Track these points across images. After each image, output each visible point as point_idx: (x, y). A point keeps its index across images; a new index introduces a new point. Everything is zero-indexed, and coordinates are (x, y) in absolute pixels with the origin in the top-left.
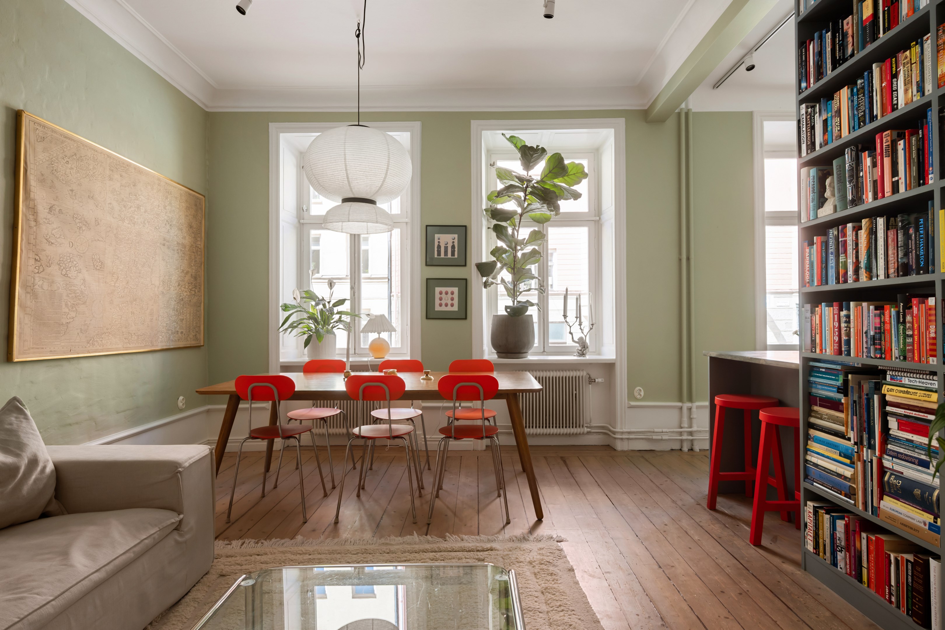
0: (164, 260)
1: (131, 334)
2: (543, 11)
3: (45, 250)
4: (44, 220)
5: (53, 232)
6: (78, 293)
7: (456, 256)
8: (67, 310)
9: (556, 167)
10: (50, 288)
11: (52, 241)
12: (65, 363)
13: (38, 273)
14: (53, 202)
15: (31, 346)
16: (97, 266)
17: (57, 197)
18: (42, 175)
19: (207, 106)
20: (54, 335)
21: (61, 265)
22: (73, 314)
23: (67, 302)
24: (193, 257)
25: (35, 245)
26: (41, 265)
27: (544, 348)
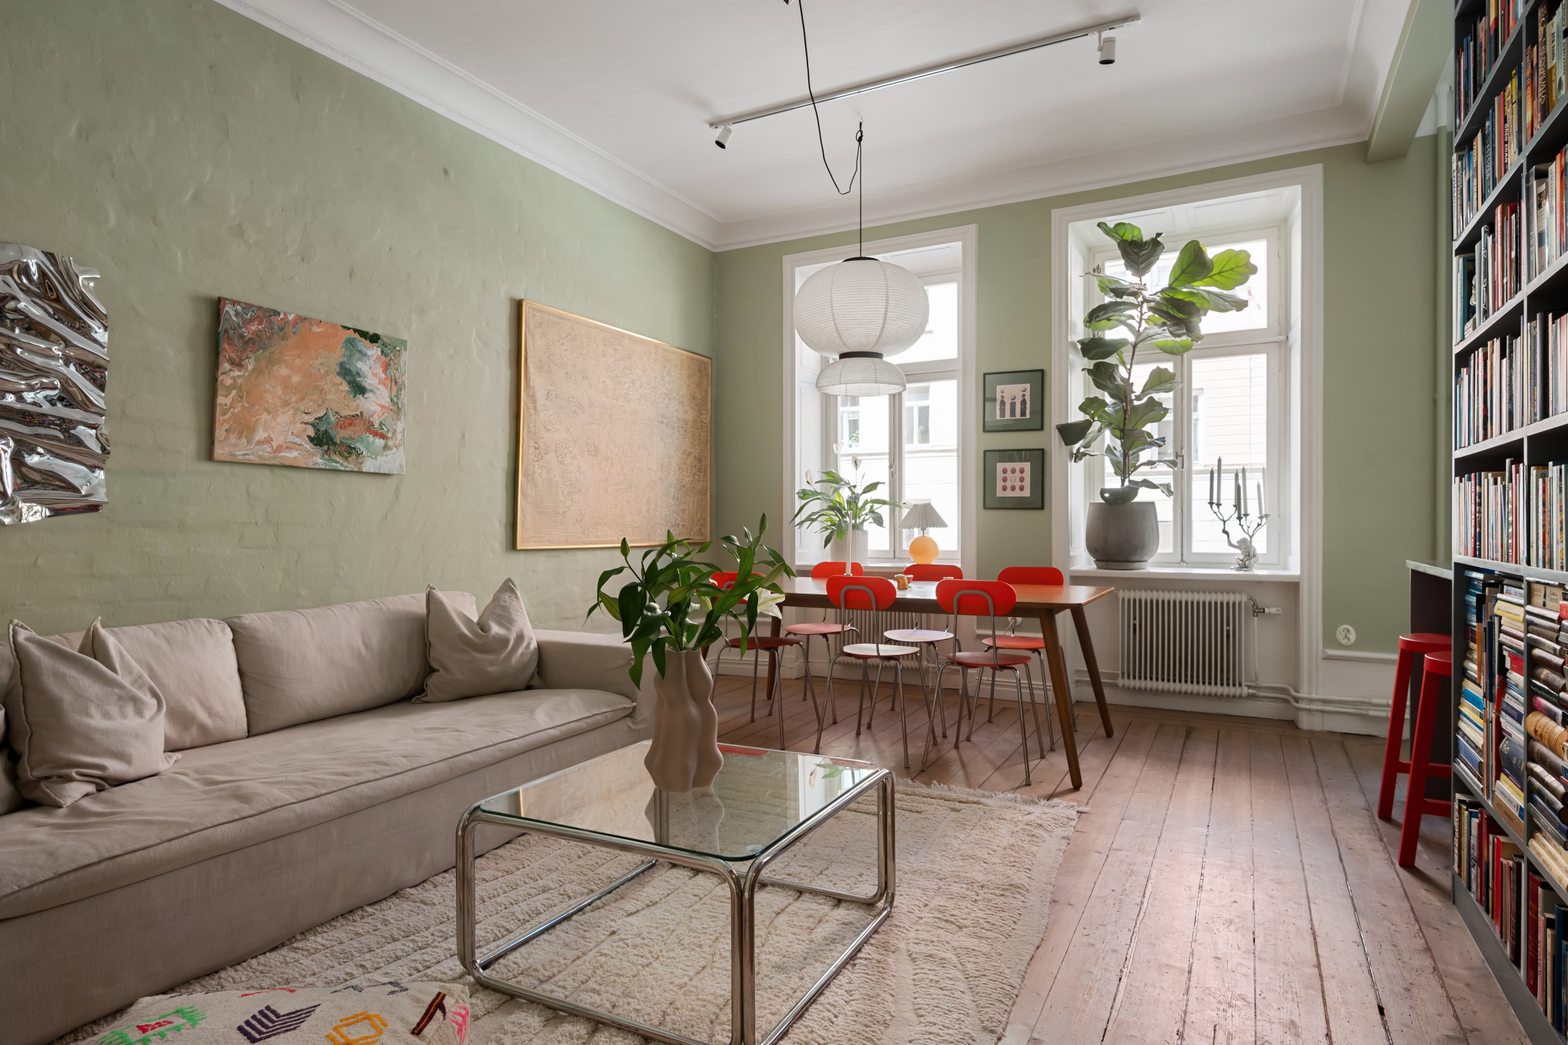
0: (662, 440)
1: (627, 525)
2: (1098, 56)
3: (543, 438)
4: (542, 407)
5: (550, 418)
6: (573, 481)
7: (1028, 416)
8: (563, 499)
9: (1192, 263)
10: (547, 476)
11: (550, 428)
12: (562, 554)
13: (536, 461)
14: (550, 388)
15: (532, 535)
16: (592, 451)
17: (554, 382)
19: (714, 247)
20: (552, 524)
21: (557, 452)
22: (569, 503)
23: (563, 490)
24: (697, 434)
25: (533, 433)
26: (540, 453)
27: (1182, 555)
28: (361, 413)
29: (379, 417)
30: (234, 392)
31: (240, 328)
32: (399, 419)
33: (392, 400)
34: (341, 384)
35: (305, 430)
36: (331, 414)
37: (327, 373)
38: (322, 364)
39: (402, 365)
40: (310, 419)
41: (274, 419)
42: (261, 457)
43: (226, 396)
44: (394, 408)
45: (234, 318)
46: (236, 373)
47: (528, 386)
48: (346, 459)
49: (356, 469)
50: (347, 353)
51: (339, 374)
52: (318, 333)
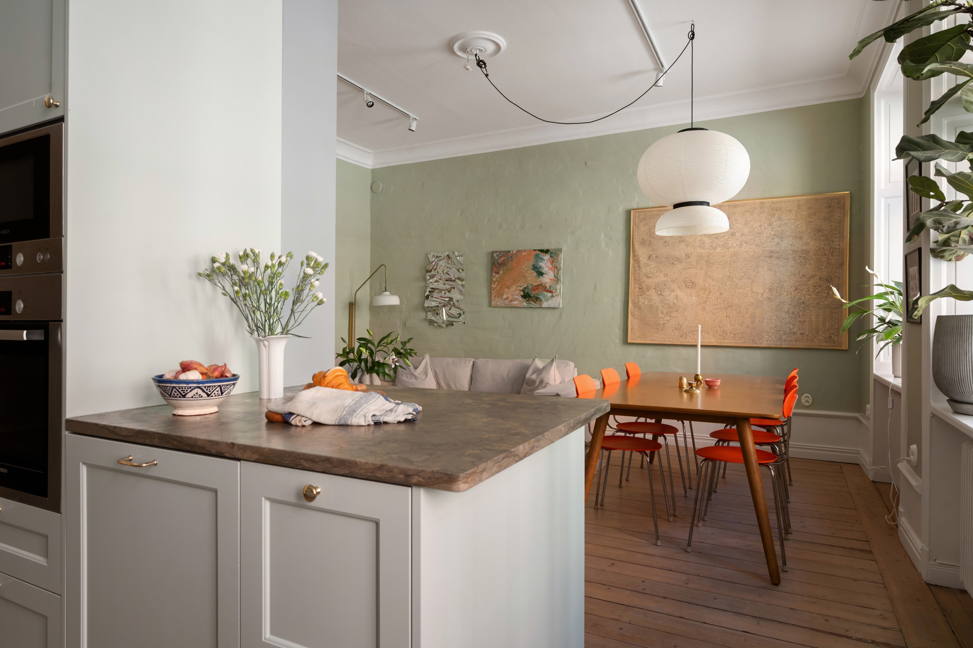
0: (771, 270)
1: (726, 333)
3: (645, 282)
4: (645, 265)
5: (651, 270)
6: (671, 305)
8: (663, 316)
10: (649, 304)
11: (650, 276)
13: (641, 295)
14: (651, 253)
15: (638, 336)
16: (689, 285)
17: (654, 249)
18: (643, 239)
20: (654, 330)
21: (657, 289)
22: (668, 318)
23: (662, 311)
24: (824, 260)
25: (639, 280)
26: (643, 291)
28: (542, 283)
29: (549, 284)
30: (496, 283)
31: (498, 260)
32: (558, 284)
33: (555, 276)
34: (533, 273)
35: (520, 293)
36: (529, 286)
37: (528, 270)
38: (526, 267)
39: (559, 260)
40: (521, 288)
41: (509, 290)
42: (505, 304)
43: (494, 284)
44: (556, 279)
45: (496, 257)
46: (497, 276)
47: (634, 255)
48: (536, 302)
49: (539, 306)
50: (536, 260)
51: (532, 269)
52: (524, 255)
